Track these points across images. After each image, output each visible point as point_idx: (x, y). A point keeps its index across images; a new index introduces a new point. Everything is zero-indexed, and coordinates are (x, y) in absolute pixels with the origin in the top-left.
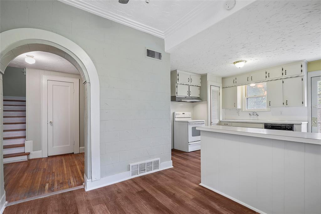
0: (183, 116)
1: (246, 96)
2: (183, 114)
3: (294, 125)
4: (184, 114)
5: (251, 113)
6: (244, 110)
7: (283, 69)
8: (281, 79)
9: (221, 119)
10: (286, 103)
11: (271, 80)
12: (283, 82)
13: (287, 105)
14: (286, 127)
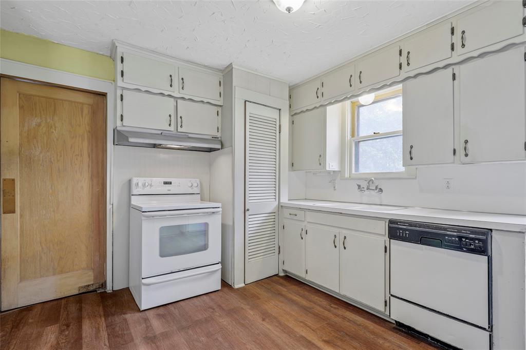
0: (165, 189)
1: (353, 135)
2: (166, 183)
3: (494, 233)
4: (170, 183)
5: (364, 184)
6: (347, 175)
7: (453, 29)
8: (446, 67)
9: (284, 200)
10: (463, 151)
11: (416, 76)
12: (454, 75)
13: (466, 155)
14: (460, 238)
